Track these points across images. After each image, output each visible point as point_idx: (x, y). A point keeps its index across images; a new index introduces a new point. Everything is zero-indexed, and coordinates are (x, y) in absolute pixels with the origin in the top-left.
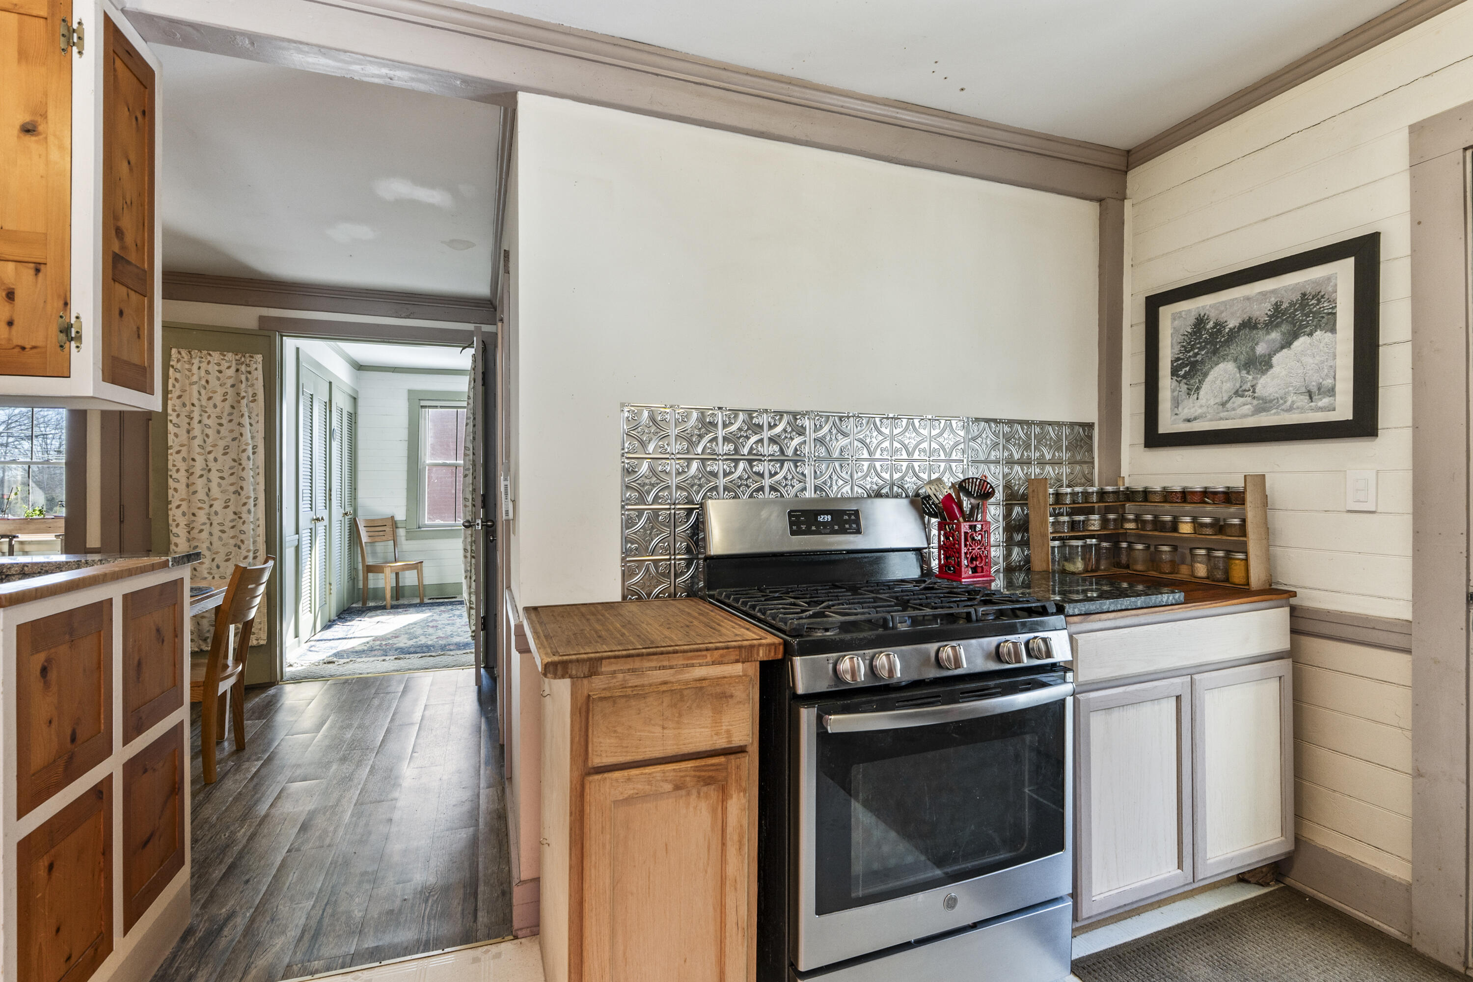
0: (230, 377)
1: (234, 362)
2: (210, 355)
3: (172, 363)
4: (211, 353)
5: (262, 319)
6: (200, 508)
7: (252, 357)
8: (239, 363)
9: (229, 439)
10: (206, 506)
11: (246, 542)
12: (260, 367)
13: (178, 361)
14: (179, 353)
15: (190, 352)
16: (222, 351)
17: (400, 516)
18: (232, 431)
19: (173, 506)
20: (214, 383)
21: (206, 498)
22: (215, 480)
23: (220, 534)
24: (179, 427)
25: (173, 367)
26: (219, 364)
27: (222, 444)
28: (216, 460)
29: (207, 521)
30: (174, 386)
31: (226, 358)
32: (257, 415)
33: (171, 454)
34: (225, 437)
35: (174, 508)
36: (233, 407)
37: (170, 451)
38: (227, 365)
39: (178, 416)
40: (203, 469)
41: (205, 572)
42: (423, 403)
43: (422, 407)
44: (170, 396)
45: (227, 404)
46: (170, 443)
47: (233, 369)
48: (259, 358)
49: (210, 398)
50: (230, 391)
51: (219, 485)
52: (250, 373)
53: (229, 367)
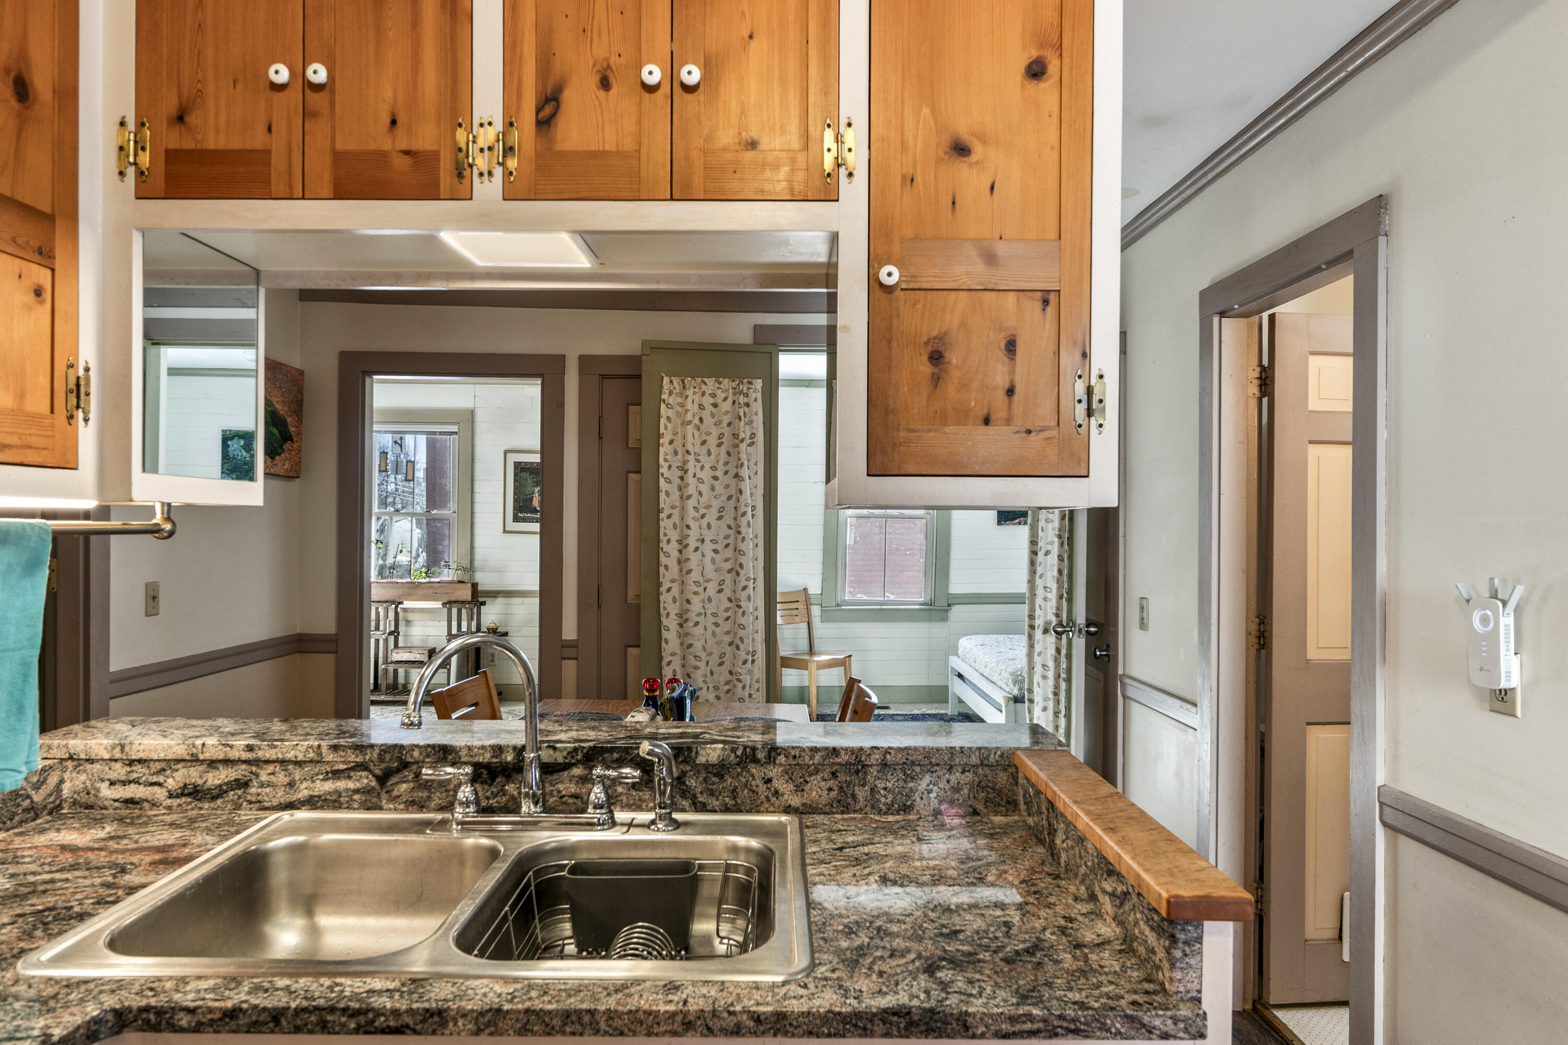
0: (727, 413)
1: (731, 391)
2: (705, 383)
3: (663, 397)
4: (706, 380)
5: (757, 329)
6: (695, 593)
7: (751, 383)
8: (738, 392)
9: (724, 498)
10: (701, 590)
11: (746, 641)
12: (759, 396)
13: (670, 393)
14: (671, 382)
15: (683, 381)
16: (718, 375)
18: (727, 487)
19: (663, 589)
20: (709, 420)
21: (701, 580)
22: (709, 555)
23: (714, 628)
24: (670, 482)
25: (664, 401)
26: (713, 395)
27: (716, 504)
28: (709, 526)
29: (703, 611)
30: (666, 428)
31: (722, 386)
32: (756, 464)
33: (663, 520)
34: (720, 495)
35: (664, 593)
36: (729, 454)
37: (662, 515)
38: (723, 395)
39: (670, 467)
40: (697, 540)
41: (701, 680)
44: (661, 441)
45: (723, 449)
46: (662, 505)
47: (730, 401)
48: (758, 384)
49: (704, 443)
50: (727, 431)
51: (713, 561)
52: (747, 405)
53: (725, 399)
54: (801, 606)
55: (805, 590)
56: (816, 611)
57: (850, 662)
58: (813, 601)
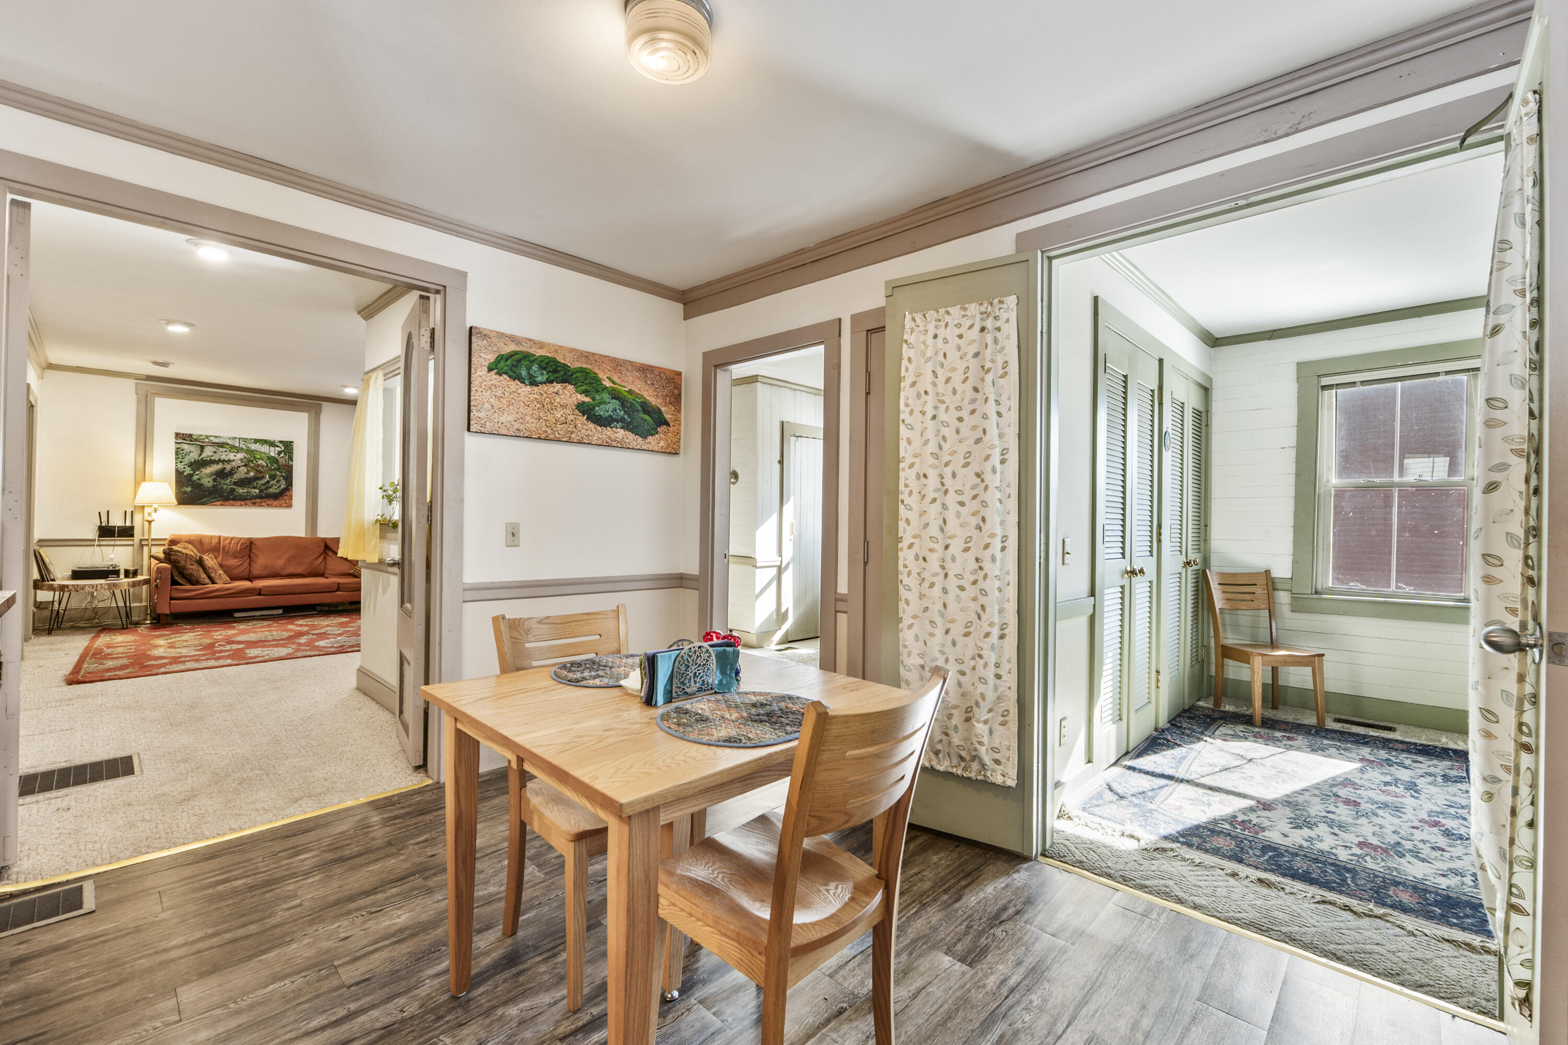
0: (973, 341)
1: (978, 317)
2: (948, 313)
3: (905, 337)
4: (949, 309)
5: (1020, 237)
6: (931, 550)
7: (1001, 302)
8: (985, 315)
9: (971, 441)
10: (939, 547)
11: (988, 610)
12: (1013, 316)
13: (912, 330)
14: (914, 320)
15: (925, 315)
16: (963, 302)
17: (1282, 569)
18: (975, 428)
19: (903, 545)
20: (953, 355)
21: (939, 535)
22: (953, 507)
23: (959, 592)
24: (912, 429)
25: (906, 341)
26: (958, 326)
27: (963, 449)
28: (954, 475)
29: (940, 570)
30: (907, 370)
31: (968, 313)
32: (1009, 399)
33: (904, 470)
34: (966, 439)
35: (905, 549)
36: (976, 390)
37: (902, 465)
38: (969, 323)
39: (911, 412)
40: (937, 490)
41: (937, 649)
42: (1325, 381)
43: (1324, 388)
44: (902, 384)
45: (969, 385)
46: (902, 454)
47: (977, 328)
48: (1012, 301)
49: (948, 380)
50: (973, 364)
51: (958, 515)
52: (999, 329)
53: (971, 326)
54: (1260, 591)
55: (1267, 572)
56: (1283, 598)
57: (1321, 663)
58: (1279, 586)
